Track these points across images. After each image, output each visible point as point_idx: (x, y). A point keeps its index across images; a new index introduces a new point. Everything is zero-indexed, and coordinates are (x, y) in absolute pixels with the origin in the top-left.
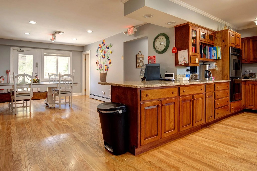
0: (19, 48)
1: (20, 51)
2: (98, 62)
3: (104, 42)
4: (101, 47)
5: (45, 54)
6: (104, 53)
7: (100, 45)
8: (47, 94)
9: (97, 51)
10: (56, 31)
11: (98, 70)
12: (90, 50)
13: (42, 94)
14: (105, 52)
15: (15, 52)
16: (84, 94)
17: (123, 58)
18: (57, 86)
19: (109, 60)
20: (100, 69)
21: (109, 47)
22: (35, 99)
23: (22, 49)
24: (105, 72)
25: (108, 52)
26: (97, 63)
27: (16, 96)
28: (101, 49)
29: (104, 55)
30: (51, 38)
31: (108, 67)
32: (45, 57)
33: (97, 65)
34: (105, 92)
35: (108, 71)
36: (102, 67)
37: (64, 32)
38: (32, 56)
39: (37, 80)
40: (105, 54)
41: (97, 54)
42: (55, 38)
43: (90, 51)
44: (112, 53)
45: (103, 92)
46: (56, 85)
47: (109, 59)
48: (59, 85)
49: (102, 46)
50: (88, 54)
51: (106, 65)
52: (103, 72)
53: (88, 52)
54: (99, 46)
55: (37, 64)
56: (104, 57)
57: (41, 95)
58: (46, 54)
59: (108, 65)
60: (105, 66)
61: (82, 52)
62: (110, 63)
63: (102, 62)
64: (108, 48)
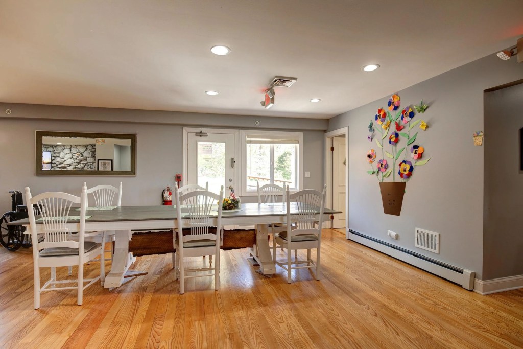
0: (198, 130)
1: (200, 134)
2: (373, 154)
3: (396, 101)
4: (385, 115)
5: (247, 139)
6: (397, 129)
7: (380, 111)
8: (255, 235)
9: (371, 126)
10: (276, 77)
11: (375, 175)
12: (349, 127)
13: (243, 235)
14: (399, 128)
15: (192, 137)
16: (330, 227)
17: (480, 140)
18: (282, 219)
19: (416, 147)
20: (380, 173)
21: (416, 112)
22: (228, 246)
23: (204, 130)
24: (399, 180)
25: (412, 125)
26: (370, 156)
27: (184, 247)
28: (382, 121)
29: (397, 135)
30: (264, 100)
31: (411, 169)
32: (248, 145)
33: (371, 162)
34: (400, 235)
35: (412, 178)
36: (386, 167)
37: (295, 79)
38: (224, 144)
39: (234, 200)
40: (399, 133)
41: (370, 134)
42: (273, 97)
43: (347, 128)
44: (427, 127)
45: (394, 234)
46: (279, 218)
47: (415, 144)
48: (285, 218)
49: (386, 112)
50: (343, 136)
51: (404, 162)
52: (392, 181)
53: (343, 130)
54: (377, 113)
55: (233, 162)
56: (397, 141)
57: (241, 238)
58: (249, 139)
59: (410, 163)
60: (400, 165)
61: (325, 131)
62: (420, 156)
63: (388, 153)
64: (412, 115)
